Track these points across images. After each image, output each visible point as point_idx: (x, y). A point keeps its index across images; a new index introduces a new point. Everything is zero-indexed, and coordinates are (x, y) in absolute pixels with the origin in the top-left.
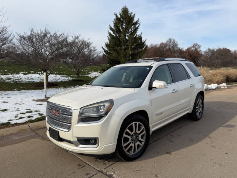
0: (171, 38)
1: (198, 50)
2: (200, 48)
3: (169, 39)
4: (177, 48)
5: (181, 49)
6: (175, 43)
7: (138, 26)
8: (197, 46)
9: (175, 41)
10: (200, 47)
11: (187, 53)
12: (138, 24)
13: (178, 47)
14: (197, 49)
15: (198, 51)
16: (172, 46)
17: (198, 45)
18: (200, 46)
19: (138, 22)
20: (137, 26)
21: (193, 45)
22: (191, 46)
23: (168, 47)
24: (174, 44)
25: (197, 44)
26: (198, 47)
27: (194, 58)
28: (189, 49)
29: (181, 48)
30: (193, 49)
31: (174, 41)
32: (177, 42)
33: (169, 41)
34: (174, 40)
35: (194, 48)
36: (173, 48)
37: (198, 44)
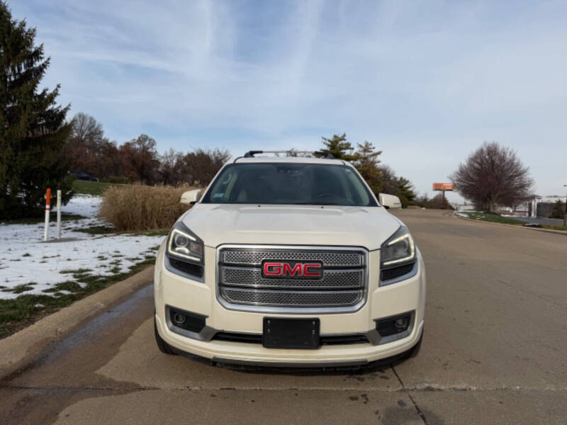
0: (85, 114)
1: (150, 150)
2: (154, 147)
3: (80, 116)
4: (100, 139)
5: (111, 143)
6: (96, 126)
7: (44, 66)
8: (147, 142)
9: (95, 121)
10: (153, 145)
11: (127, 155)
12: (41, 58)
13: (103, 138)
14: (148, 148)
15: (150, 153)
16: (87, 132)
17: (150, 140)
18: (154, 141)
19: (42, 54)
20: (38, 64)
21: (139, 138)
22: (134, 140)
23: (76, 134)
24: (92, 130)
25: (147, 137)
26: (149, 143)
27: (142, 167)
28: (128, 144)
29: (110, 141)
30: (137, 146)
31: (92, 121)
32: (99, 126)
33: (78, 118)
34: (91, 119)
35: (142, 146)
36: (91, 139)
37: (150, 136)
